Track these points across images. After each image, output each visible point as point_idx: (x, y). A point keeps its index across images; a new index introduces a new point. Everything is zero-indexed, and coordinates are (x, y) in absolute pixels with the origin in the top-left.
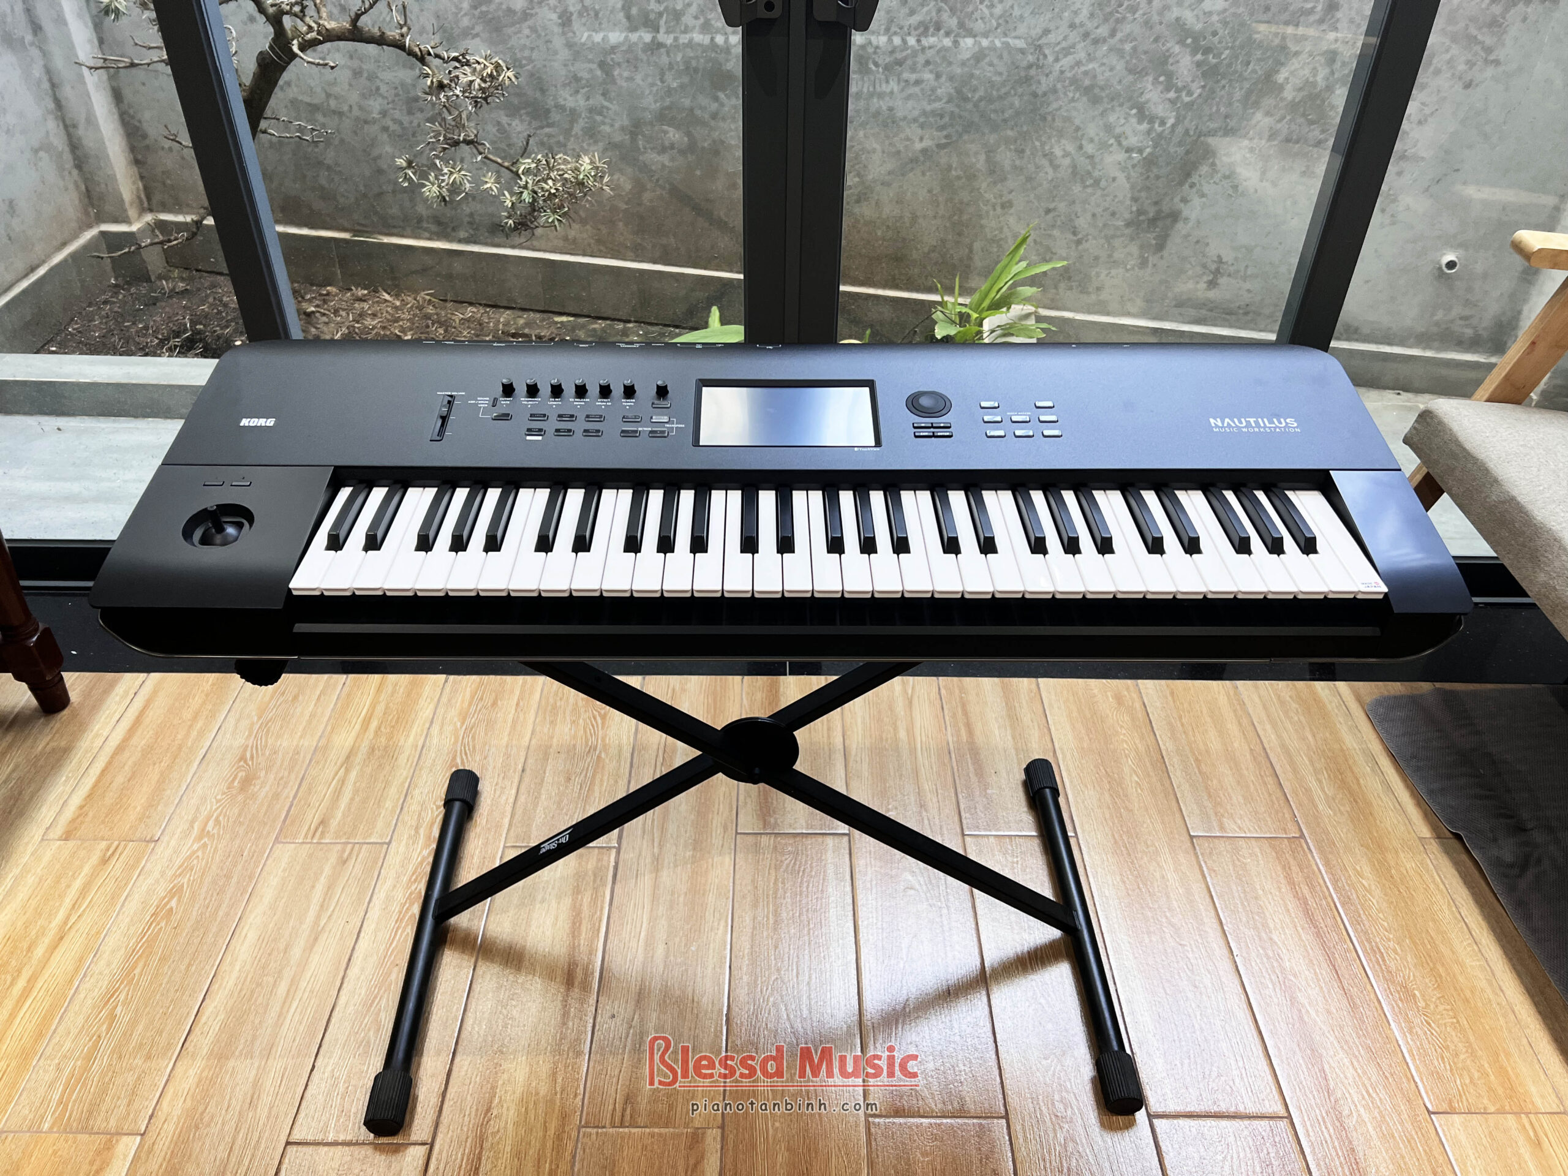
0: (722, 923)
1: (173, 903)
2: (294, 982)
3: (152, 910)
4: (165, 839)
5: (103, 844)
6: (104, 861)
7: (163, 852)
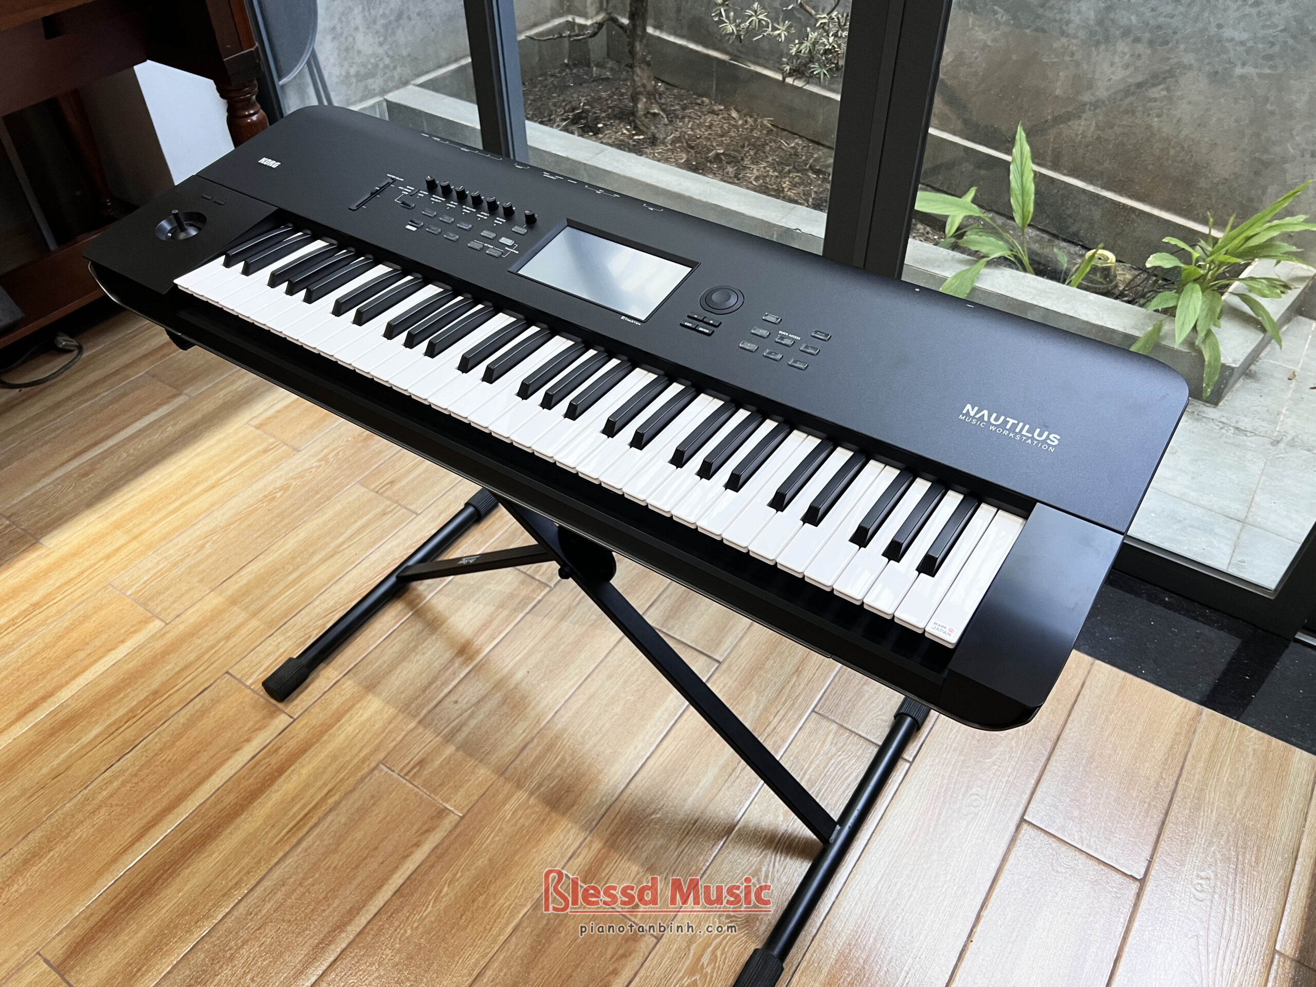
0: (576, 678)
1: (278, 495)
2: (302, 576)
3: (266, 493)
4: (303, 452)
5: (272, 440)
6: (266, 451)
7: (297, 459)
